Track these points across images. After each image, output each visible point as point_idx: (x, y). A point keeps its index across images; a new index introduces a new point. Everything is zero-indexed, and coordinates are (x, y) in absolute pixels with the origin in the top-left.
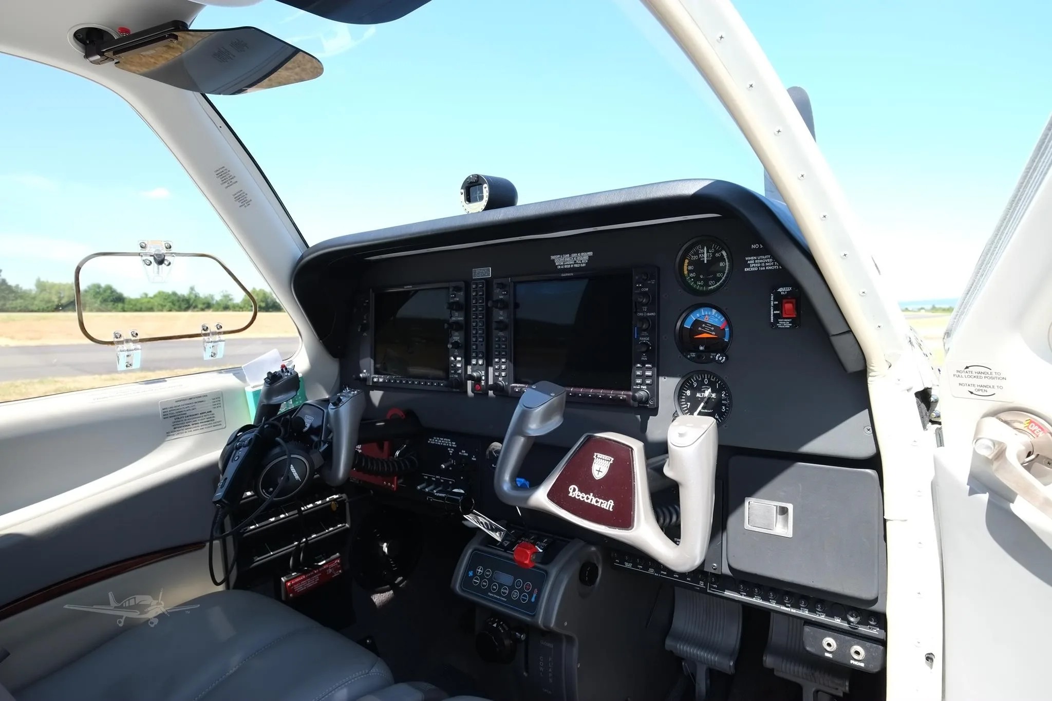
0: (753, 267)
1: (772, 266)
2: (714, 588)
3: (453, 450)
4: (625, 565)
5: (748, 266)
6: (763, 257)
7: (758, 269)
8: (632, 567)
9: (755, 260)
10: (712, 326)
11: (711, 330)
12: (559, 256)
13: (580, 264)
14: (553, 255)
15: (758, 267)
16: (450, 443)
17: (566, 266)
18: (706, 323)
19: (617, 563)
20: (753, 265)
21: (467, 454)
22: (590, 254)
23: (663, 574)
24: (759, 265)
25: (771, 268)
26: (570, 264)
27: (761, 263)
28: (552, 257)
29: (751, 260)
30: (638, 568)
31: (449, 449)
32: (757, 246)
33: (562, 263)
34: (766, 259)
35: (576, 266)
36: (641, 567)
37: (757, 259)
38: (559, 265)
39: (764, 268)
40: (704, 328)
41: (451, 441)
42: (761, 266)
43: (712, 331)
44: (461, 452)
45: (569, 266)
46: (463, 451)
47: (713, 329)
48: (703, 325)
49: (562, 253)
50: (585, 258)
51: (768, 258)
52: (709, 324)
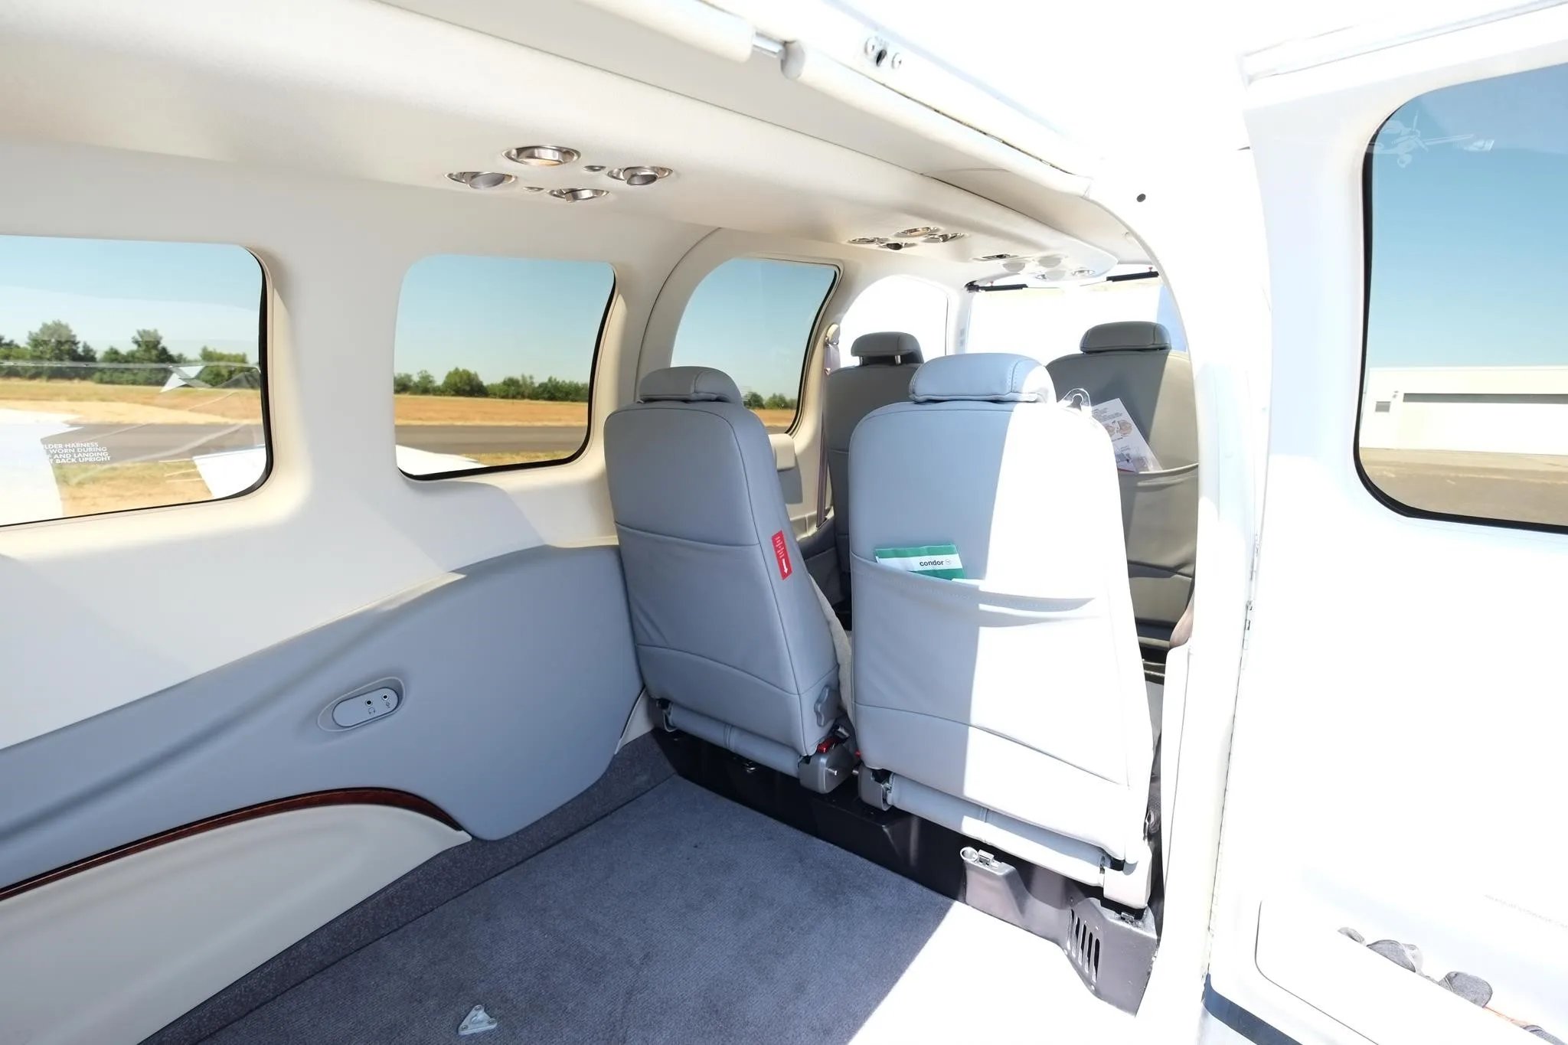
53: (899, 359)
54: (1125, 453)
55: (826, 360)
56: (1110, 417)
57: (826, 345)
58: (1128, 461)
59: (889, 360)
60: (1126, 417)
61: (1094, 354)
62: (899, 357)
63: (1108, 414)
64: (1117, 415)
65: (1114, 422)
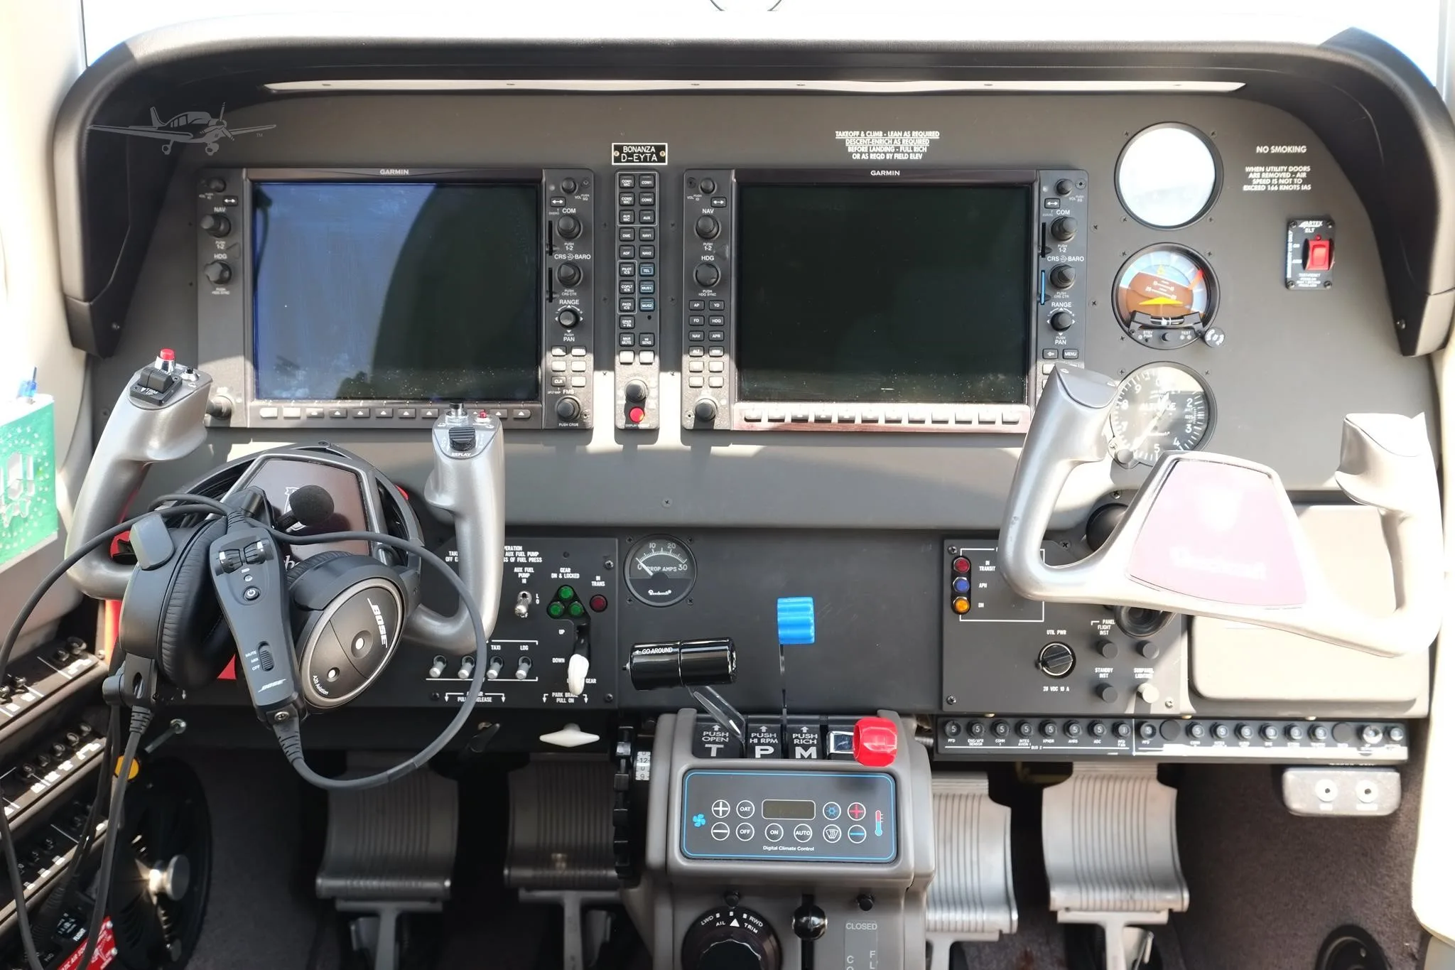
0: (1258, 184)
1: (1289, 184)
2: (1146, 745)
3: (531, 570)
4: (968, 745)
5: (1250, 182)
6: (1275, 169)
7: (1267, 188)
8: (984, 745)
9: (1261, 173)
10: (1171, 284)
11: (1169, 292)
12: (858, 133)
13: (909, 154)
14: (842, 130)
15: (1266, 185)
16: (522, 554)
17: (873, 157)
18: (1159, 280)
19: (951, 744)
20: (1258, 181)
21: (577, 576)
22: (935, 135)
23: (1047, 744)
24: (1268, 181)
25: (1287, 188)
26: (885, 153)
27: (1271, 179)
28: (840, 135)
29: (1254, 172)
30: (998, 744)
31: (516, 570)
32: (1266, 149)
33: (864, 149)
34: (1281, 172)
35: (899, 156)
36: (1003, 741)
37: (1265, 172)
38: (857, 152)
39: (1276, 188)
40: (1157, 288)
41: (525, 550)
42: (1271, 184)
43: (1171, 293)
44: (558, 572)
45: (881, 157)
46: (562, 570)
47: (1172, 289)
48: (1155, 283)
49: (865, 126)
50: (919, 142)
51: (1283, 171)
52: (1166, 280)
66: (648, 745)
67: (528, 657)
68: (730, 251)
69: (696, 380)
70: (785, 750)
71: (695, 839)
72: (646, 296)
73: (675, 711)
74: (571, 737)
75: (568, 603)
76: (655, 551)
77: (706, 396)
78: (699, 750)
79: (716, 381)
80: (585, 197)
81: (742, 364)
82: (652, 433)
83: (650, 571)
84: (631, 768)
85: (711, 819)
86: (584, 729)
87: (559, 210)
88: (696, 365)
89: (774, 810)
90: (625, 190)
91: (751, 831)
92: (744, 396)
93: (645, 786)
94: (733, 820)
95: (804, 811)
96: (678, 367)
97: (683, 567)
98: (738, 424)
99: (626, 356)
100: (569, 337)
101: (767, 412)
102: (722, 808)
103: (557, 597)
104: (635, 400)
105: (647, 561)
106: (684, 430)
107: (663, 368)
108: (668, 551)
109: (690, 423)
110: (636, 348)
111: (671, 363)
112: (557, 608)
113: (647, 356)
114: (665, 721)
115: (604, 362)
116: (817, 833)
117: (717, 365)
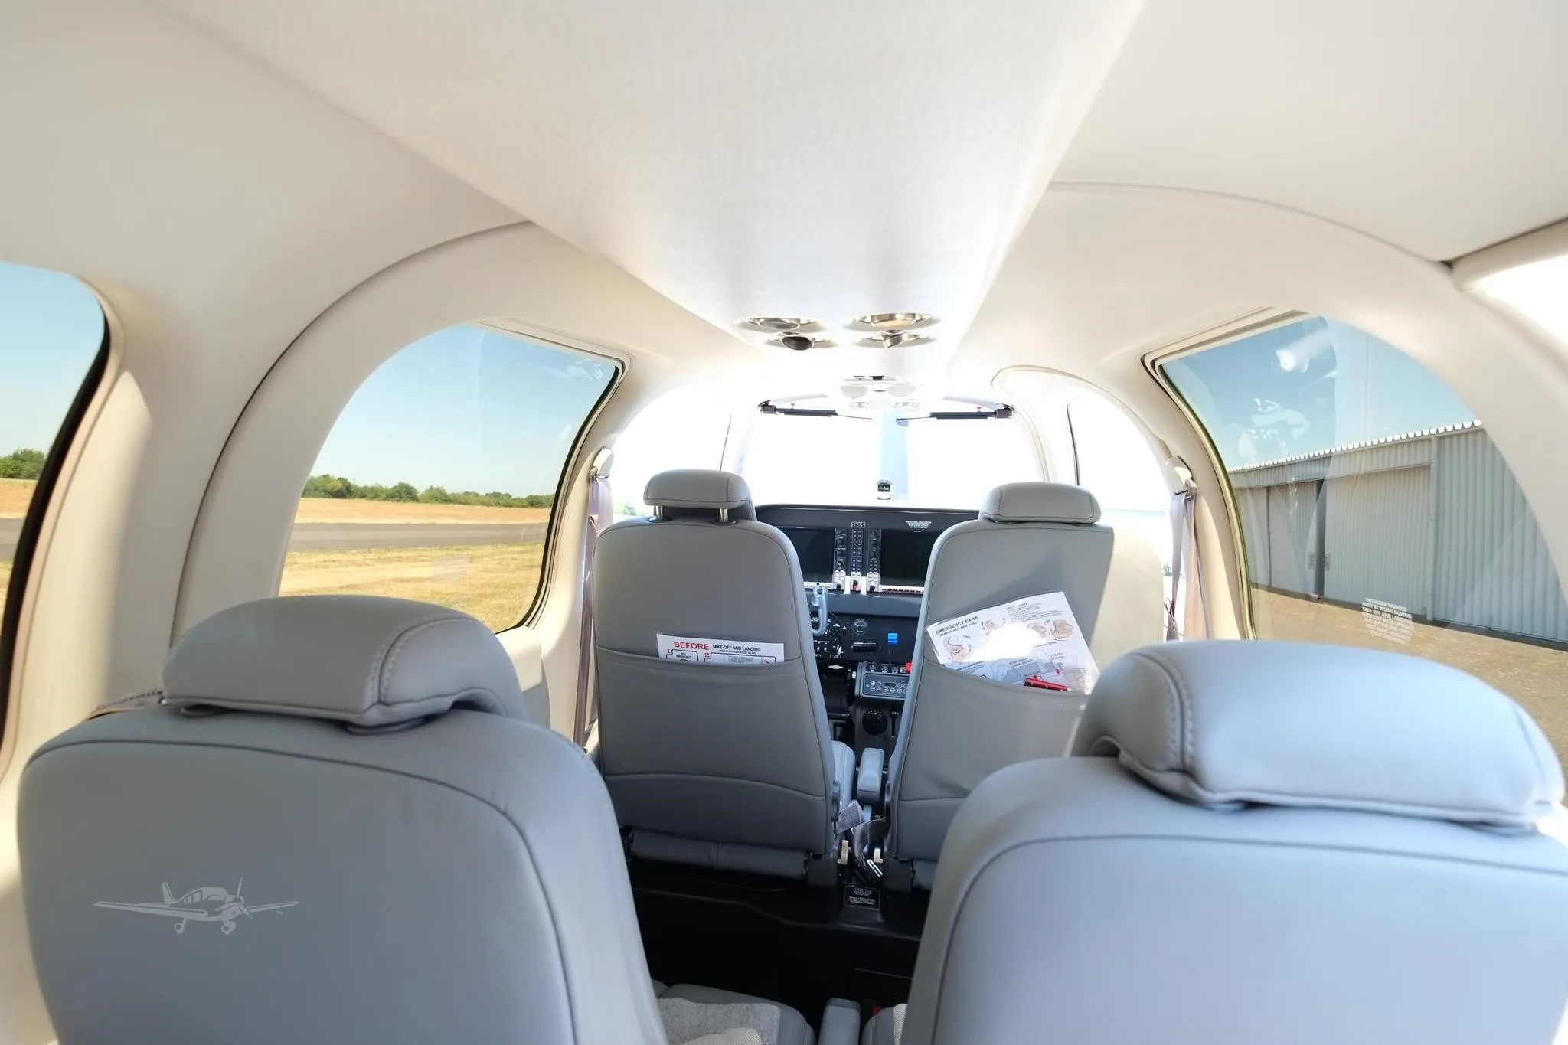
21: (840, 626)
53: (725, 514)
54: (1056, 661)
55: (591, 504)
56: (1042, 615)
57: (592, 479)
58: (1058, 672)
59: (710, 515)
60: (1069, 617)
61: (1010, 526)
62: (726, 511)
63: (1039, 611)
64: (1055, 613)
65: (1048, 621)
66: (856, 671)
67: (826, 646)
68: (879, 549)
69: (870, 579)
70: (890, 671)
71: (866, 690)
72: (859, 559)
73: (862, 661)
74: (836, 667)
75: (837, 633)
76: (859, 621)
77: (873, 584)
78: (868, 669)
79: (875, 580)
80: (845, 535)
81: (882, 575)
82: (859, 591)
83: (858, 626)
84: (851, 675)
85: (870, 686)
86: (840, 665)
87: (838, 538)
88: (870, 576)
89: (886, 684)
90: (855, 534)
91: (880, 689)
92: (882, 584)
93: (855, 680)
94: (876, 686)
95: (893, 685)
96: (866, 576)
97: (866, 625)
98: (880, 591)
99: (853, 573)
100: (840, 568)
101: (887, 587)
102: (873, 683)
103: (834, 631)
104: (856, 583)
105: (858, 623)
106: (867, 592)
107: (862, 576)
108: (862, 621)
109: (868, 590)
110: (856, 571)
111: (864, 574)
112: (834, 634)
113: (859, 573)
114: (860, 663)
115: (848, 574)
116: (896, 691)
117: (875, 576)
